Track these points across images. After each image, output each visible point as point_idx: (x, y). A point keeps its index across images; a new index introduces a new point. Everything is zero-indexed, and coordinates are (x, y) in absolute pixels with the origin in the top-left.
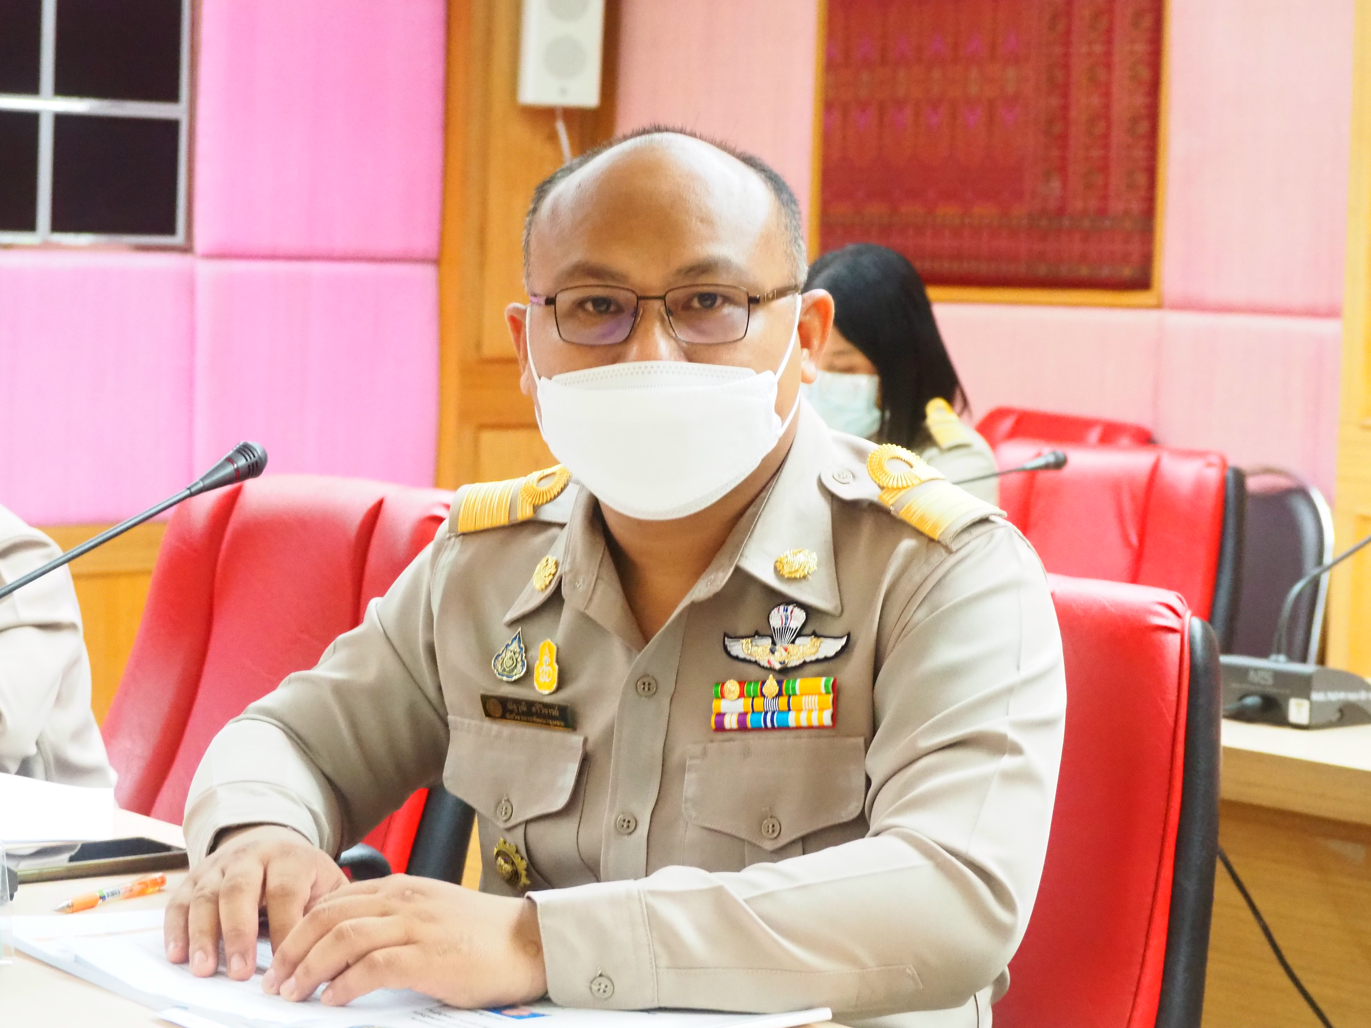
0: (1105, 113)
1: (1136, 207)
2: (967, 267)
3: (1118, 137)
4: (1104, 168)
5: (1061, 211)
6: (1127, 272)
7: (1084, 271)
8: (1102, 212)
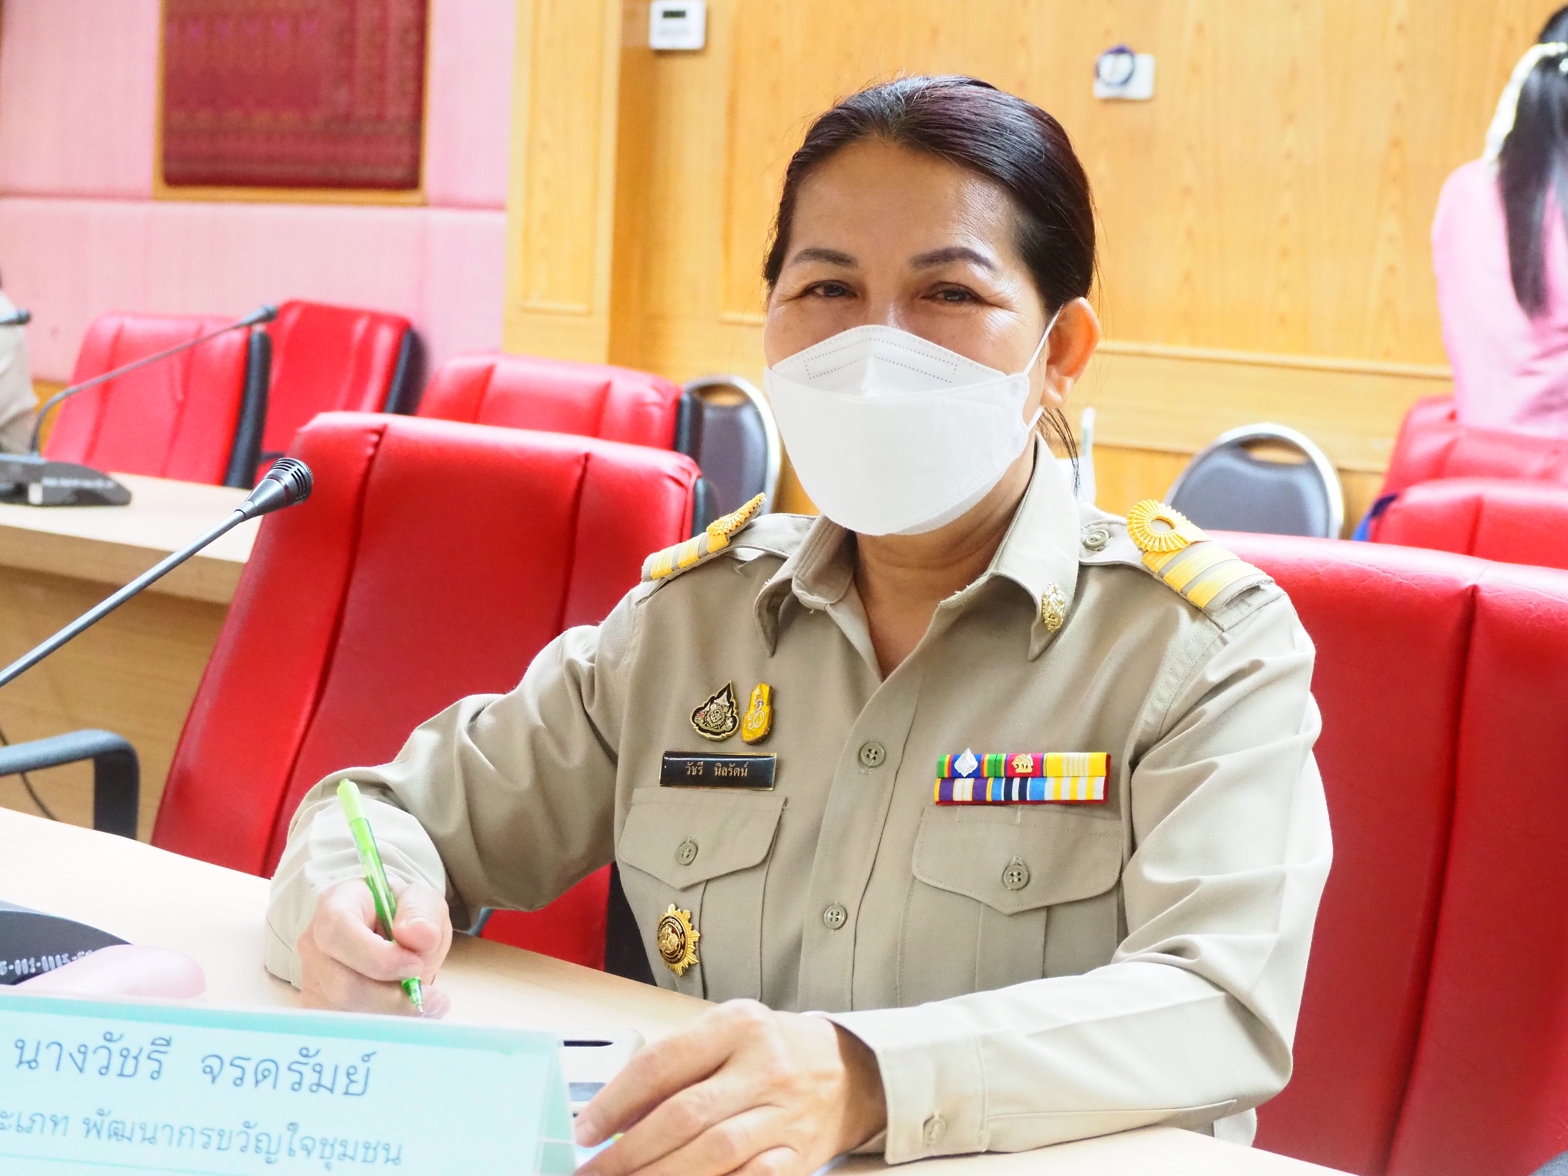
0: (382, 26)
1: (406, 110)
2: (276, 170)
3: (393, 47)
4: (381, 77)
5: (348, 117)
6: (398, 173)
7: (366, 173)
8: (380, 117)
